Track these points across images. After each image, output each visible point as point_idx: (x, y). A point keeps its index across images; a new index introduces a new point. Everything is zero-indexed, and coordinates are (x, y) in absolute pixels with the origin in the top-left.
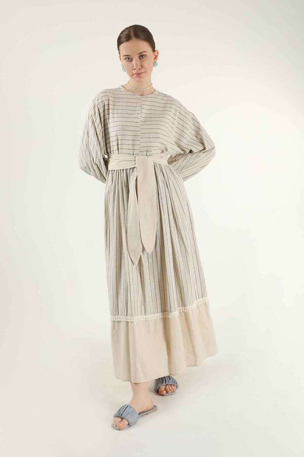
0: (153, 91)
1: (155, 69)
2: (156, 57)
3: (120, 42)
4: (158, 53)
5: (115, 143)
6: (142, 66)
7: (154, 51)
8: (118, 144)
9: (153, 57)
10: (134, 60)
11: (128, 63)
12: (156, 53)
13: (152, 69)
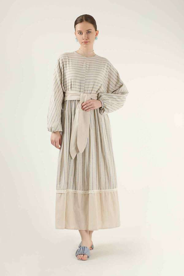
0: (94, 55)
1: (96, 41)
2: (97, 34)
3: (76, 23)
4: (98, 32)
5: (70, 84)
6: (88, 38)
7: (96, 30)
8: (71, 85)
9: (95, 34)
10: (84, 34)
11: (80, 35)
12: (97, 31)
13: (94, 41)
